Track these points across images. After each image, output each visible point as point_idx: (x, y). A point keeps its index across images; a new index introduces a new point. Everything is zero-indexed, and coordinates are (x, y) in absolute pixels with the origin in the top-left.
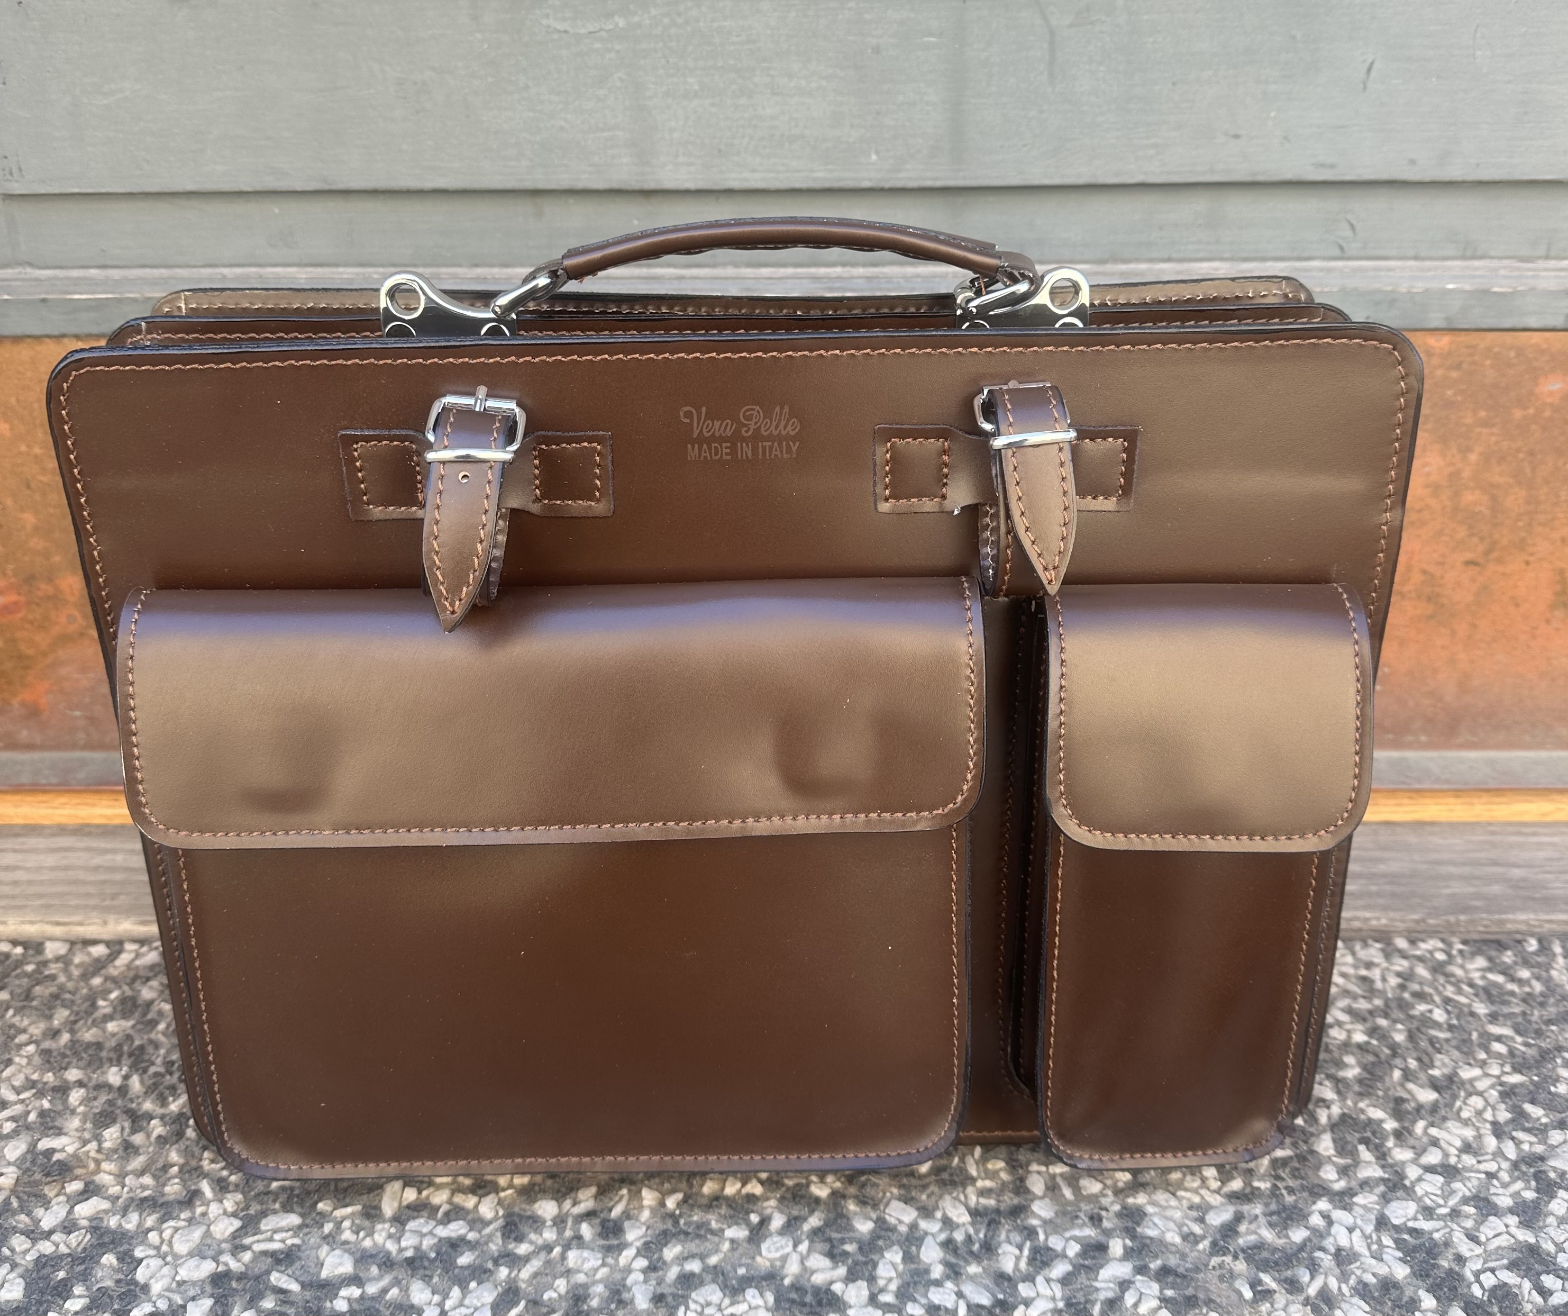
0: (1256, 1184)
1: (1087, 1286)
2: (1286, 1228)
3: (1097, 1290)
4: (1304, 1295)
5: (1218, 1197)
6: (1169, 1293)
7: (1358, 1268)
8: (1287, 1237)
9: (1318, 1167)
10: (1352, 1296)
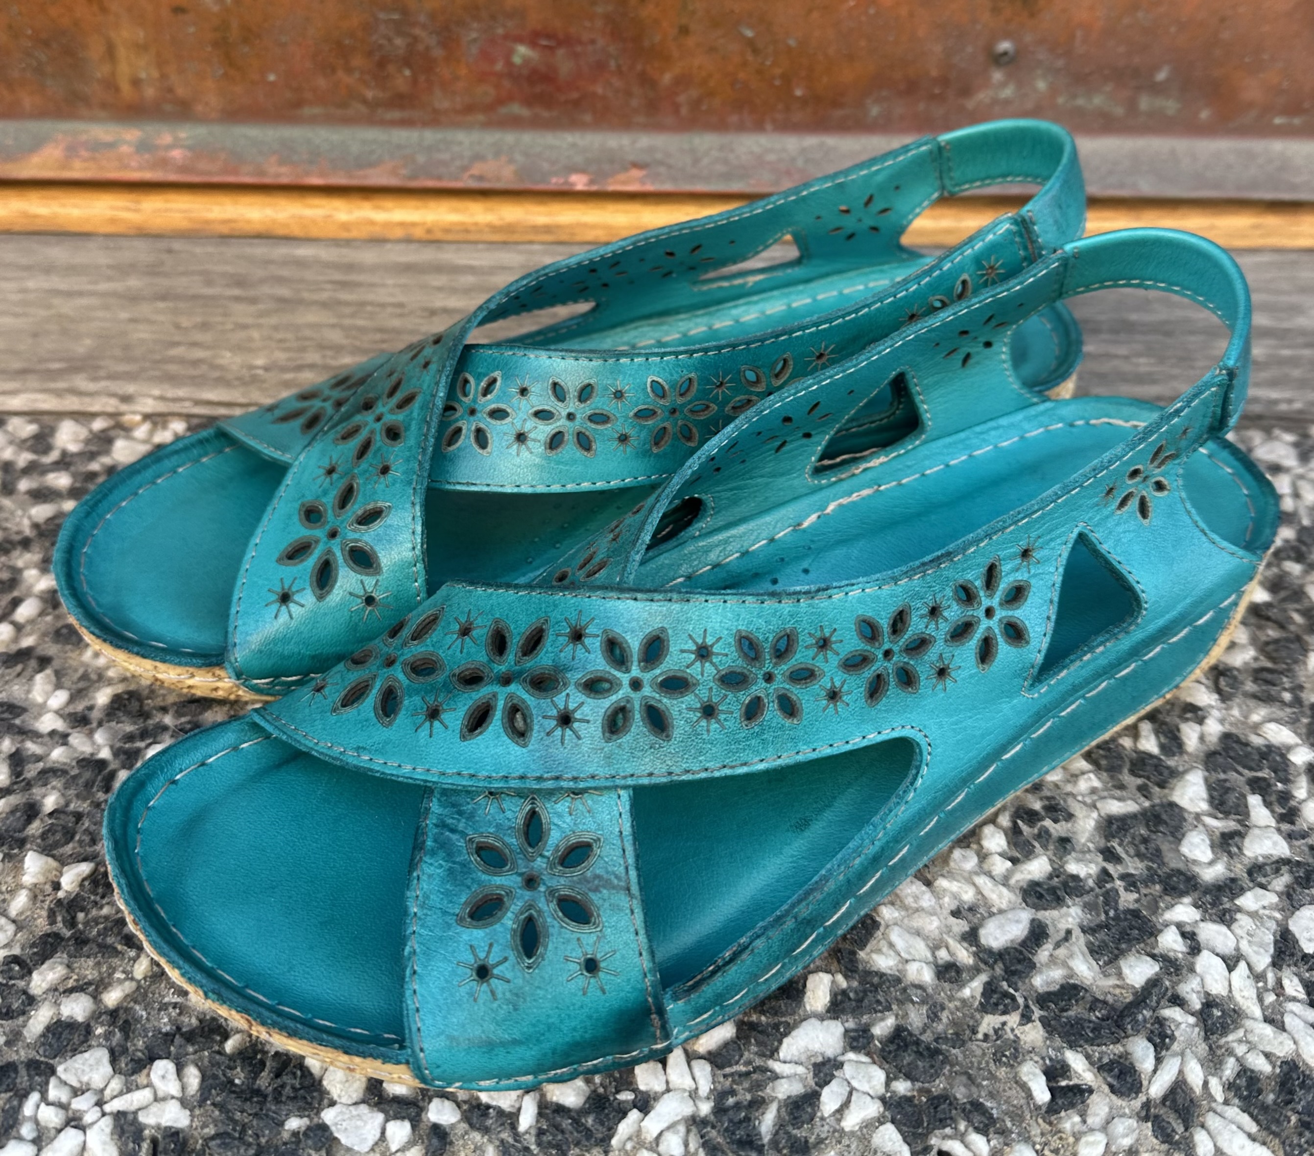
0: (1073, 867)
1: (757, 1069)
2: (1116, 958)
3: (776, 1077)
4: (1142, 1098)
5: (1004, 890)
6: (902, 1087)
7: (1240, 1041)
8: (1120, 975)
9: (1177, 834)
10: (1226, 1102)
